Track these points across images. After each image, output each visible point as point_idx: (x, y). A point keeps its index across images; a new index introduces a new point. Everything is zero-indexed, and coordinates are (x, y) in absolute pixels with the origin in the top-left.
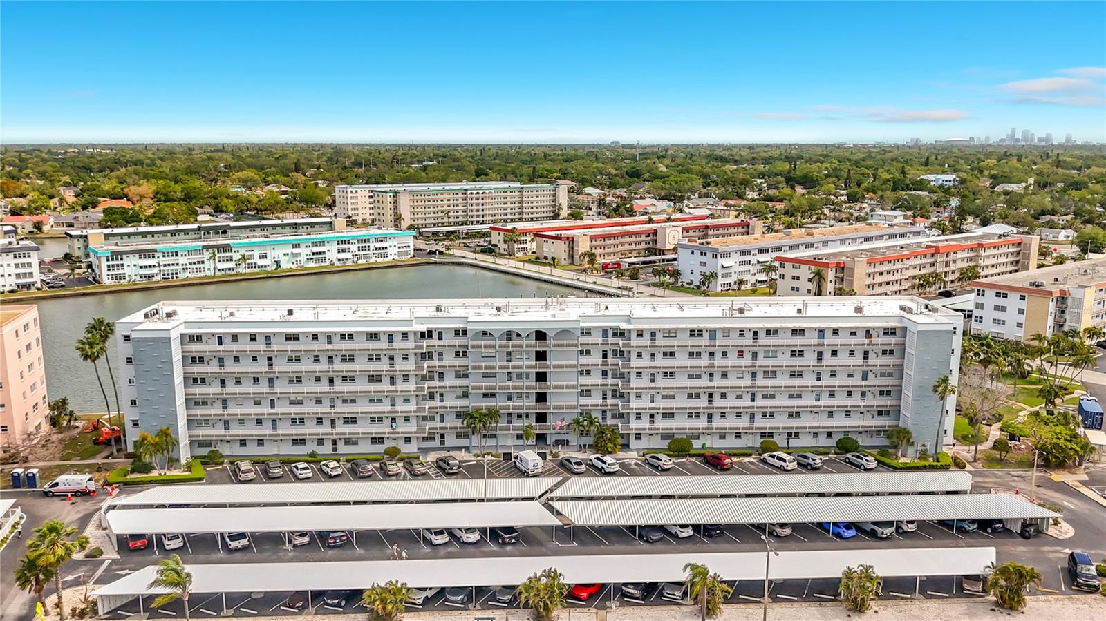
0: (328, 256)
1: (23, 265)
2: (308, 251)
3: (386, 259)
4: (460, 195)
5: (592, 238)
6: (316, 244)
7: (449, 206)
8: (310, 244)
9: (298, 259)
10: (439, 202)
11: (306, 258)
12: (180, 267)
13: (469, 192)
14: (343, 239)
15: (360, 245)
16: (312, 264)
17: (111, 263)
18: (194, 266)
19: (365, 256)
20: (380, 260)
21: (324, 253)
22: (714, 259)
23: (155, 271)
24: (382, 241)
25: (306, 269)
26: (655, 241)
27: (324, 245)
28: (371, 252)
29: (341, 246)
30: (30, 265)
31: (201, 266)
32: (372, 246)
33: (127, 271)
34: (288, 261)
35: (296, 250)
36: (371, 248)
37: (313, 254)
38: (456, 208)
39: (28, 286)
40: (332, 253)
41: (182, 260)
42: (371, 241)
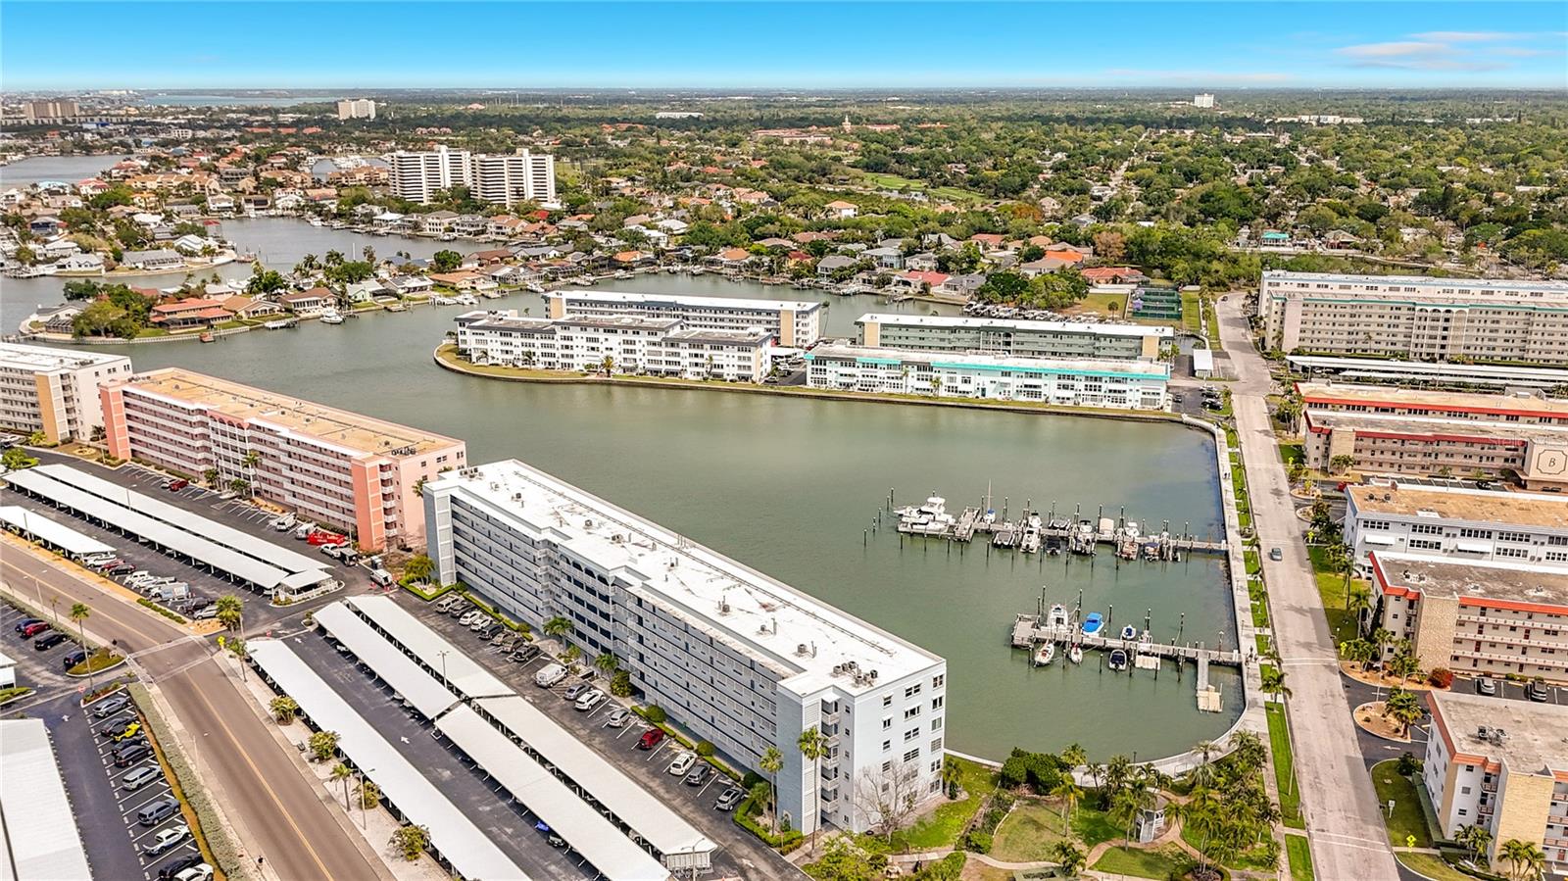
0: (1044, 390)
1: (744, 358)
3: (1123, 406)
4: (1404, 311)
6: (1031, 375)
7: (1380, 325)
8: (1024, 374)
9: (1007, 389)
10: (1363, 318)
12: (878, 380)
13: (1418, 308)
14: (1067, 373)
16: (1022, 398)
17: (815, 367)
18: (892, 381)
19: (1094, 399)
21: (1039, 387)
23: (854, 380)
24: (1118, 381)
25: (1015, 403)
27: (1040, 377)
28: (1102, 393)
29: (1063, 382)
30: (749, 359)
31: (900, 382)
32: (1105, 386)
33: (830, 376)
34: (995, 390)
35: (1006, 379)
38: (1392, 329)
39: (746, 378)
40: (1050, 389)
41: (881, 373)
42: (1104, 380)
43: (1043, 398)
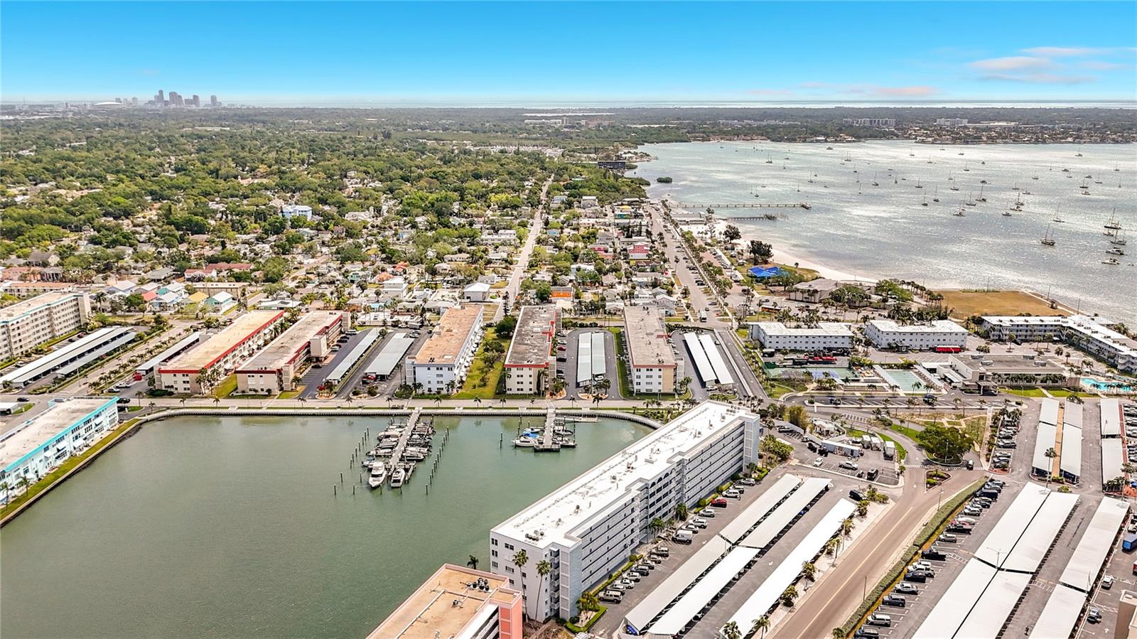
0: (68, 449)
2: (54, 450)
3: (103, 432)
5: (292, 363)
8: (55, 443)
9: (50, 461)
11: (55, 458)
15: (86, 427)
20: (101, 435)
21: (65, 447)
26: (309, 351)
29: (75, 434)
34: (43, 467)
35: (47, 454)
36: (93, 426)
37: (58, 451)
40: (68, 444)
43: (68, 454)
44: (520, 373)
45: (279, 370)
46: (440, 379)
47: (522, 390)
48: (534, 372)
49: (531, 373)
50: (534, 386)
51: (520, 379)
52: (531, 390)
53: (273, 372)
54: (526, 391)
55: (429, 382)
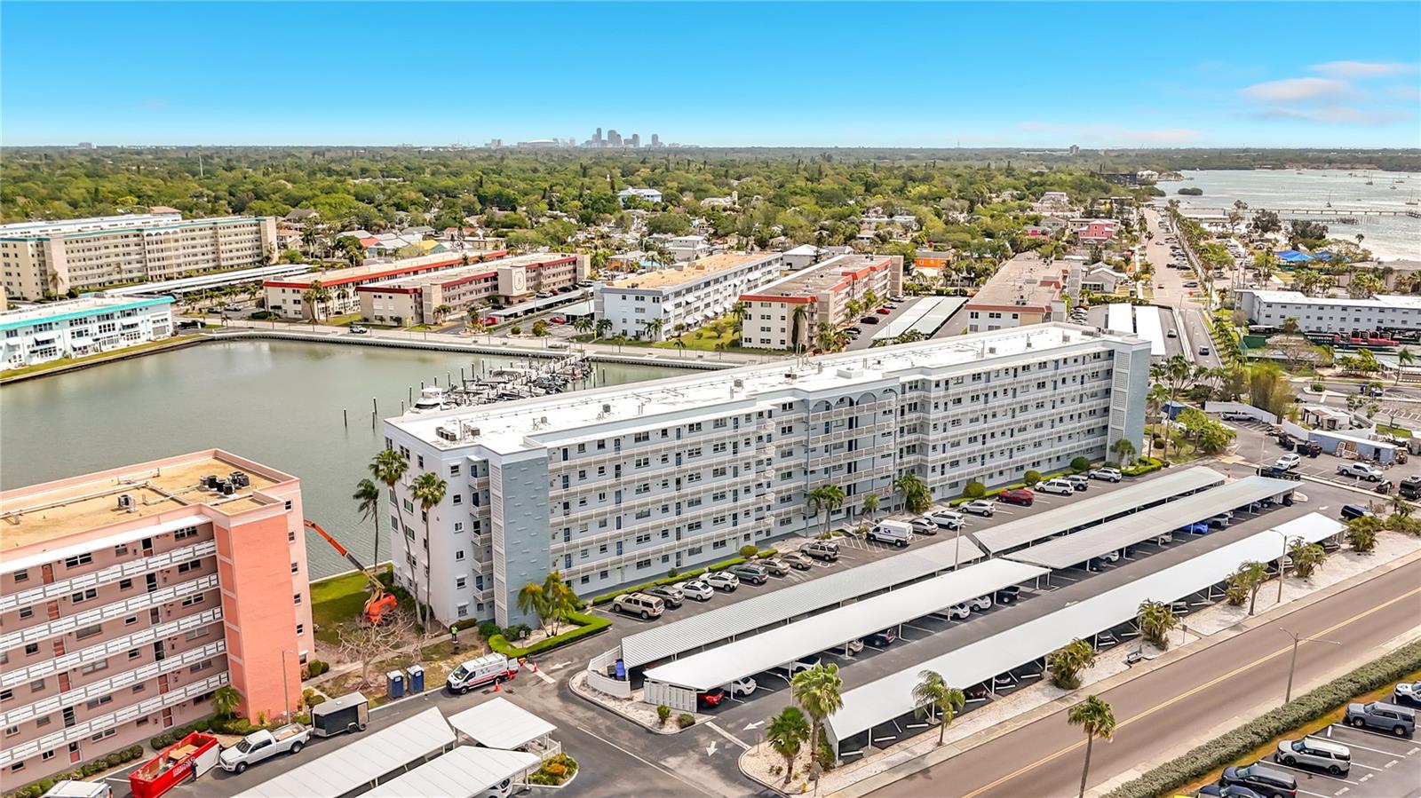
0: (58, 344)
2: (30, 340)
3: (139, 341)
4: (132, 240)
5: (446, 287)
6: (40, 328)
7: (117, 255)
8: (32, 329)
9: (17, 354)
10: (104, 251)
11: (27, 352)
13: (145, 233)
14: (78, 317)
15: (102, 324)
16: (37, 360)
19: (111, 340)
20: (131, 343)
21: (52, 340)
22: (656, 304)
24: (129, 315)
25: (32, 368)
26: (496, 287)
27: (51, 329)
28: (117, 332)
29: (76, 328)
32: (118, 323)
35: (12, 341)
36: (118, 326)
37: (38, 343)
38: (127, 258)
40: (63, 340)
42: (115, 316)
43: (59, 355)
44: (766, 311)
45: (415, 290)
46: (640, 316)
47: (769, 341)
48: (788, 310)
49: (784, 312)
50: (787, 336)
51: (766, 323)
52: (783, 342)
53: (406, 292)
54: (775, 344)
55: (625, 321)
